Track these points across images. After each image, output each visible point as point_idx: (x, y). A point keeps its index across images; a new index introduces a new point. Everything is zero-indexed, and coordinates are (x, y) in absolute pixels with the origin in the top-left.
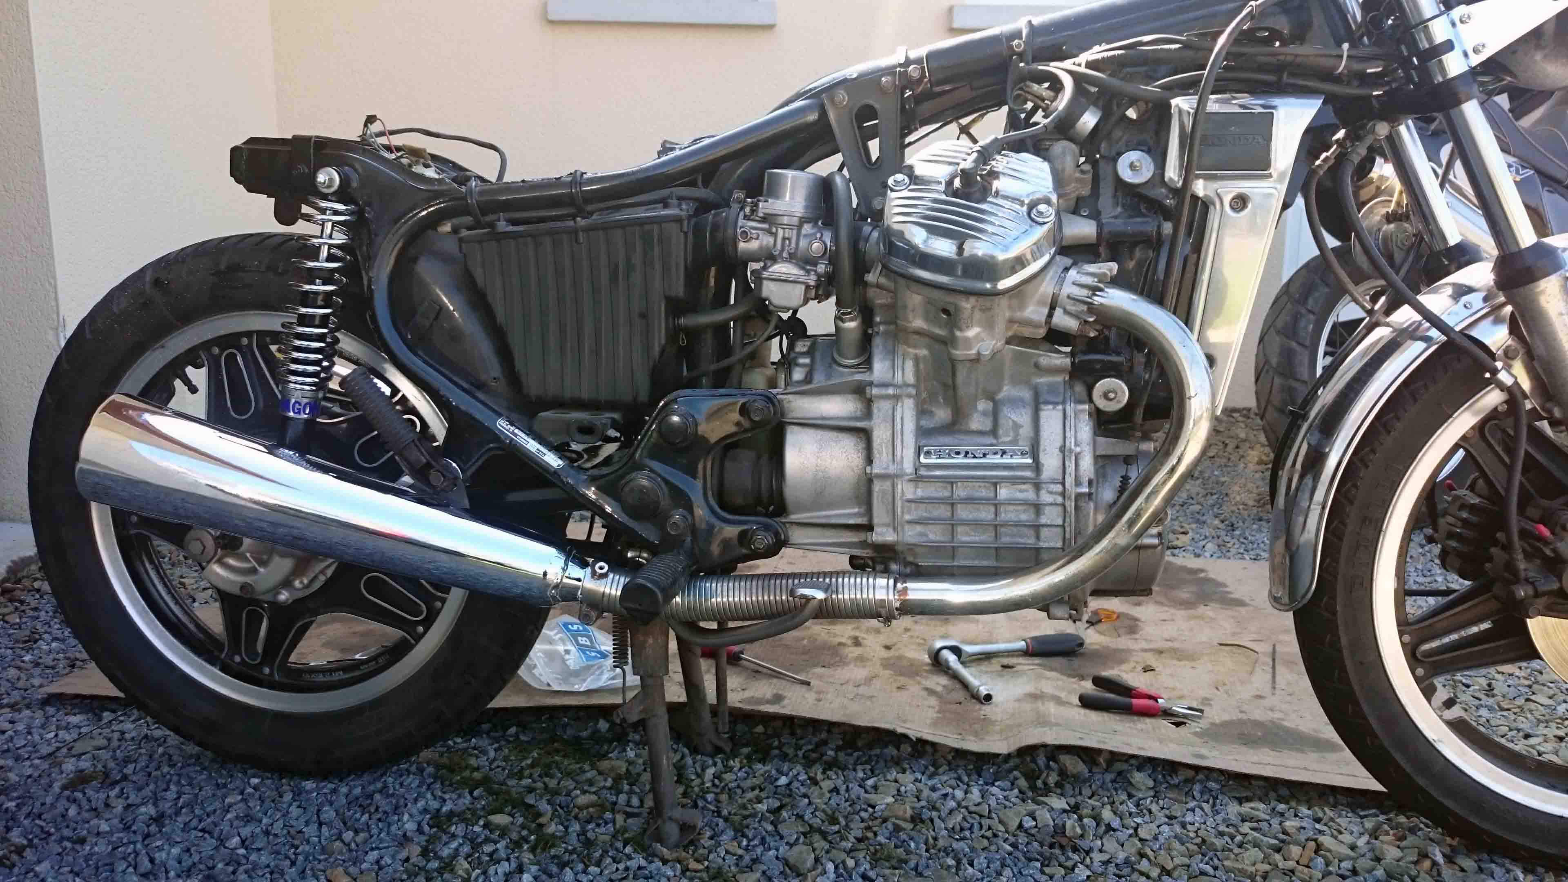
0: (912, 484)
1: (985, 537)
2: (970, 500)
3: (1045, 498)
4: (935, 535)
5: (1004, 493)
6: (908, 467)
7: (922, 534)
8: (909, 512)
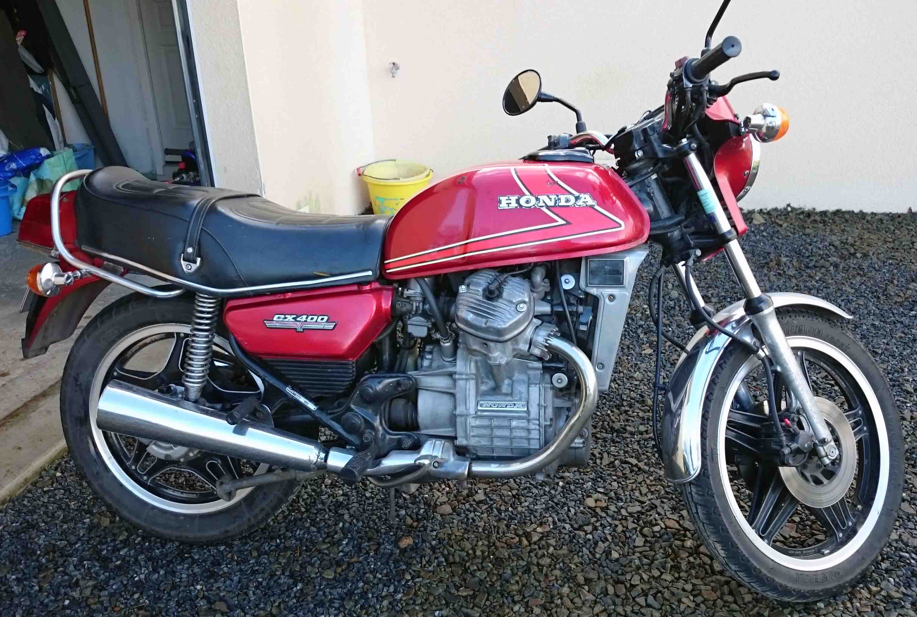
0: (474, 419)
1: (506, 443)
2: (499, 427)
3: (532, 426)
4: (484, 442)
5: (514, 423)
6: (472, 411)
7: (479, 442)
8: (473, 432)
